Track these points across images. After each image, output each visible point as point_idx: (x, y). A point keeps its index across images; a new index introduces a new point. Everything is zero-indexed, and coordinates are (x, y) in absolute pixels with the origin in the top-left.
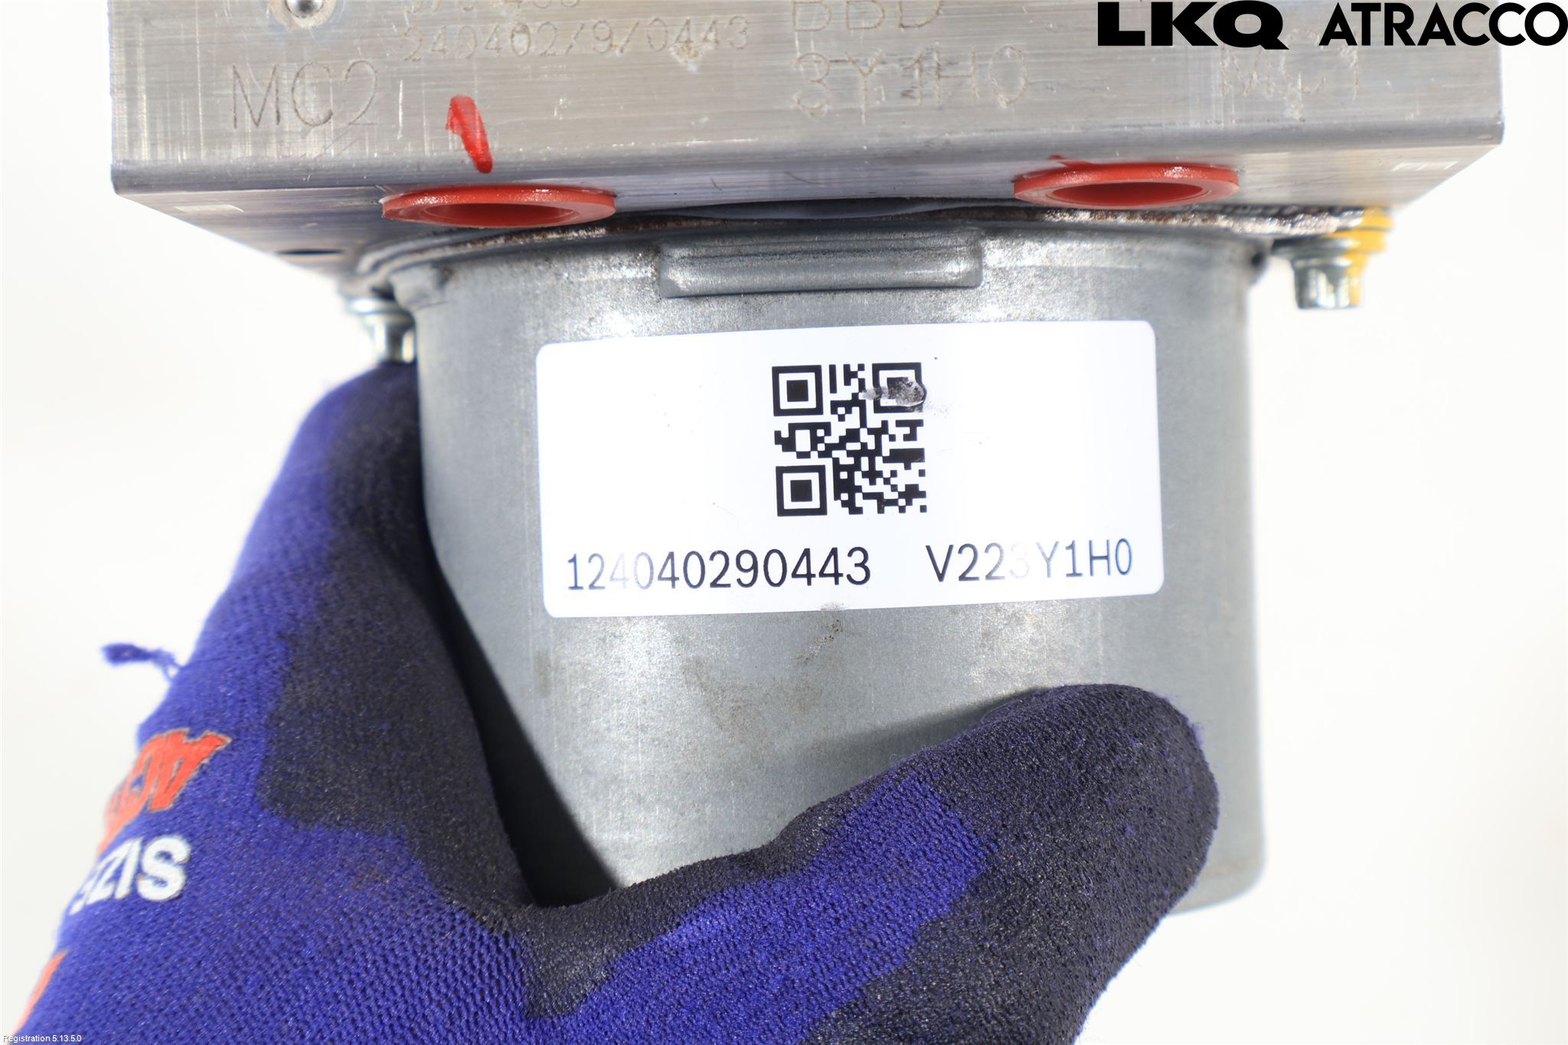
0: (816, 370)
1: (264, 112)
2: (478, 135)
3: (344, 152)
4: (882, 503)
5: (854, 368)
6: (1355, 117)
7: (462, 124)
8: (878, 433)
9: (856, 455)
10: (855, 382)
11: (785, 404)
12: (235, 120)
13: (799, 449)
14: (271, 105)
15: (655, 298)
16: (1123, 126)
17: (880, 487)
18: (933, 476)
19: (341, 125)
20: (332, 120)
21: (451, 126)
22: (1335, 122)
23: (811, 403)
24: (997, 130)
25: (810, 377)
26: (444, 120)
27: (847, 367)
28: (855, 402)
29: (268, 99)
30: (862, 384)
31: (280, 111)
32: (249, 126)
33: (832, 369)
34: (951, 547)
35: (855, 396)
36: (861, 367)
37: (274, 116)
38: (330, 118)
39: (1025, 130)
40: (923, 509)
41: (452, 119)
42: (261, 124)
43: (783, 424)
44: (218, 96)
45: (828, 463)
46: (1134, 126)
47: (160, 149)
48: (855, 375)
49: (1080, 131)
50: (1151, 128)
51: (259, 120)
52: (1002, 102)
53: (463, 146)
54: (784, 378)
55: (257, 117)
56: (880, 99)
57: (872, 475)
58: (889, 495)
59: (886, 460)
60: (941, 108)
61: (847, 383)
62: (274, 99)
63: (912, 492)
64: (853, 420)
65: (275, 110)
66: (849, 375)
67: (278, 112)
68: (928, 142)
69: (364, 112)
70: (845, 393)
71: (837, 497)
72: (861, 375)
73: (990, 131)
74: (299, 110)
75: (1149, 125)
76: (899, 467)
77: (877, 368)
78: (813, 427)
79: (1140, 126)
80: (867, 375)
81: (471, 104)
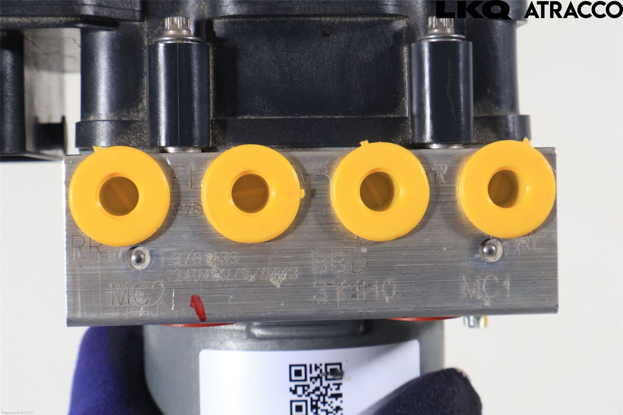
0: (305, 366)
1: (123, 300)
2: (201, 309)
3: (152, 315)
5: (318, 365)
6: (508, 306)
7: (195, 305)
8: (326, 388)
9: (319, 396)
10: (318, 370)
11: (294, 378)
12: (113, 302)
13: (298, 394)
14: (126, 297)
15: (246, 338)
16: (429, 308)
17: (327, 407)
18: (345, 402)
19: (152, 305)
20: (148, 303)
21: (191, 305)
22: (501, 307)
23: (303, 377)
24: (385, 309)
25: (303, 369)
26: (189, 304)
27: (316, 365)
28: (319, 377)
29: (125, 295)
30: (321, 370)
31: (129, 299)
32: (118, 305)
35: (318, 375)
36: (321, 365)
37: (127, 301)
38: (147, 302)
39: (395, 309)
41: (192, 303)
42: (122, 305)
43: (293, 385)
44: (106, 294)
45: (309, 399)
46: (433, 308)
47: (85, 313)
48: (319, 367)
49: (414, 310)
50: (438, 309)
51: (122, 303)
52: (387, 299)
53: (196, 313)
54: (293, 369)
55: (121, 302)
56: (344, 298)
57: (324, 403)
58: (330, 410)
59: (329, 397)
60: (365, 301)
61: (316, 370)
62: (127, 295)
63: (338, 409)
64: (318, 383)
65: (127, 299)
66: (316, 367)
67: (128, 300)
68: (361, 313)
69: (160, 300)
70: (315, 374)
71: (312, 411)
72: (321, 367)
73: (383, 309)
74: (136, 299)
75: (438, 308)
76: (334, 400)
77: (326, 365)
78: (303, 386)
79: (434, 308)
80: (323, 368)
81: (199, 298)
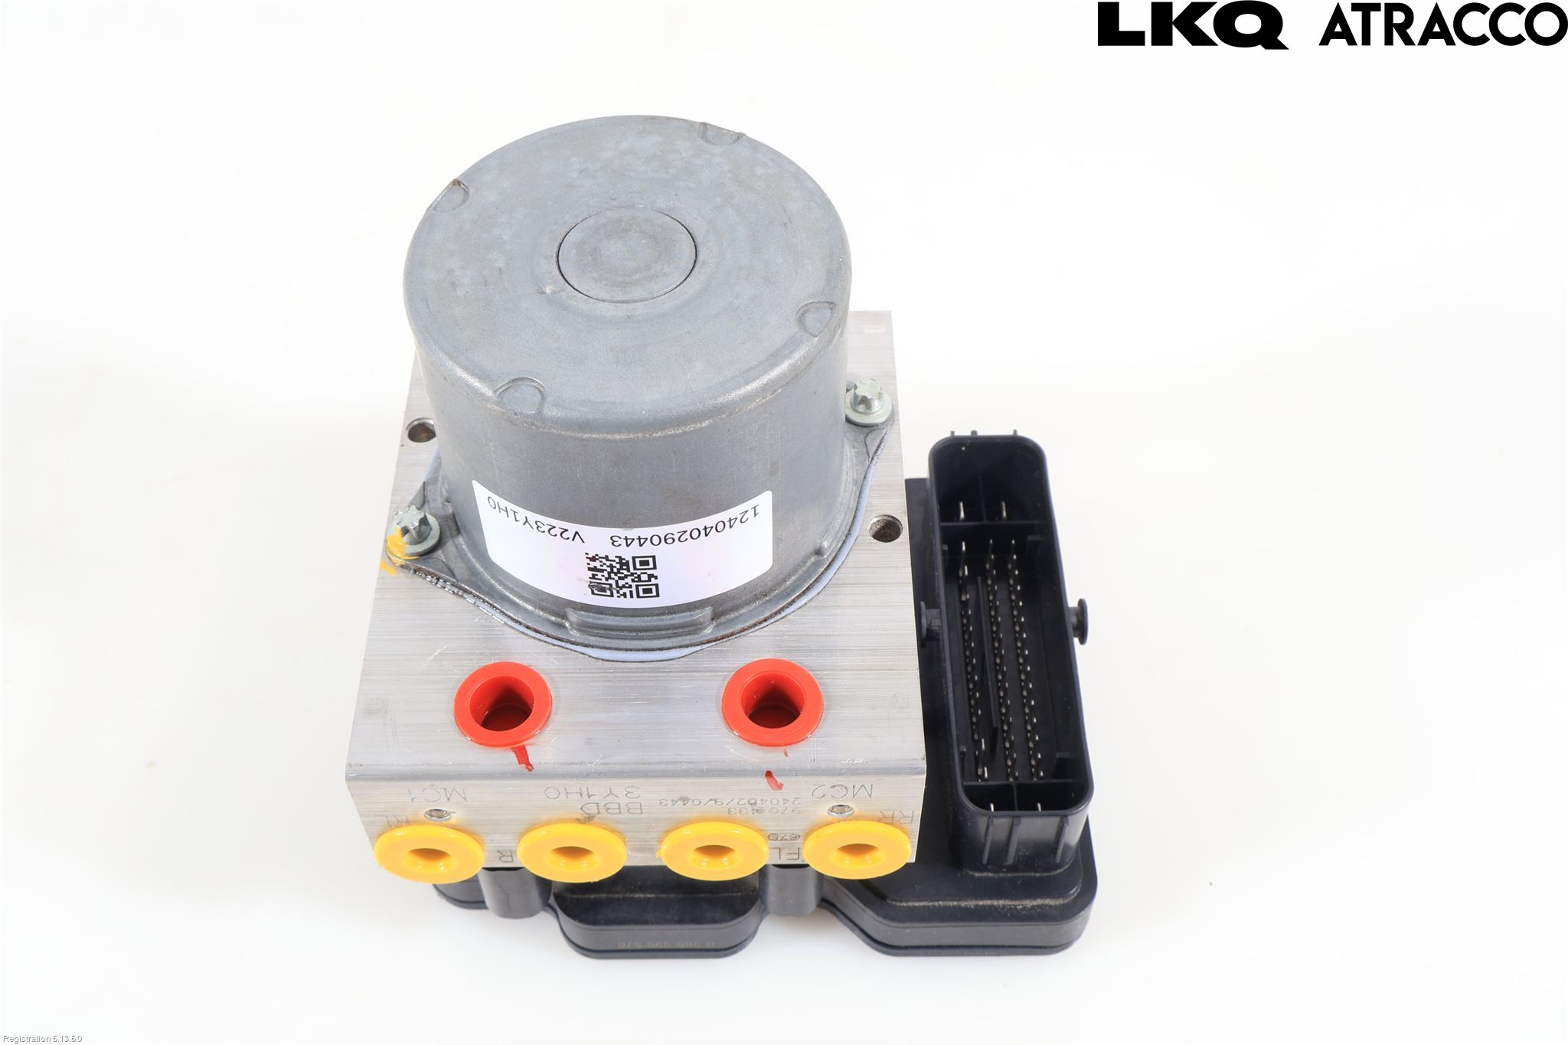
0: (639, 596)
4: (607, 558)
5: (622, 596)
8: (609, 577)
9: (619, 572)
10: (621, 592)
11: (653, 587)
13: (646, 575)
17: (608, 563)
18: (584, 562)
23: (641, 587)
25: (642, 594)
27: (625, 596)
30: (618, 591)
33: (632, 596)
34: (573, 540)
35: (621, 588)
36: (619, 596)
40: (587, 554)
43: (653, 581)
45: (632, 570)
48: (621, 594)
54: (654, 593)
57: (611, 566)
58: (604, 561)
59: (606, 570)
63: (593, 559)
64: (621, 583)
66: (624, 594)
70: (624, 590)
71: (628, 562)
72: (619, 594)
76: (599, 567)
77: (611, 595)
78: (640, 581)
80: (616, 594)
